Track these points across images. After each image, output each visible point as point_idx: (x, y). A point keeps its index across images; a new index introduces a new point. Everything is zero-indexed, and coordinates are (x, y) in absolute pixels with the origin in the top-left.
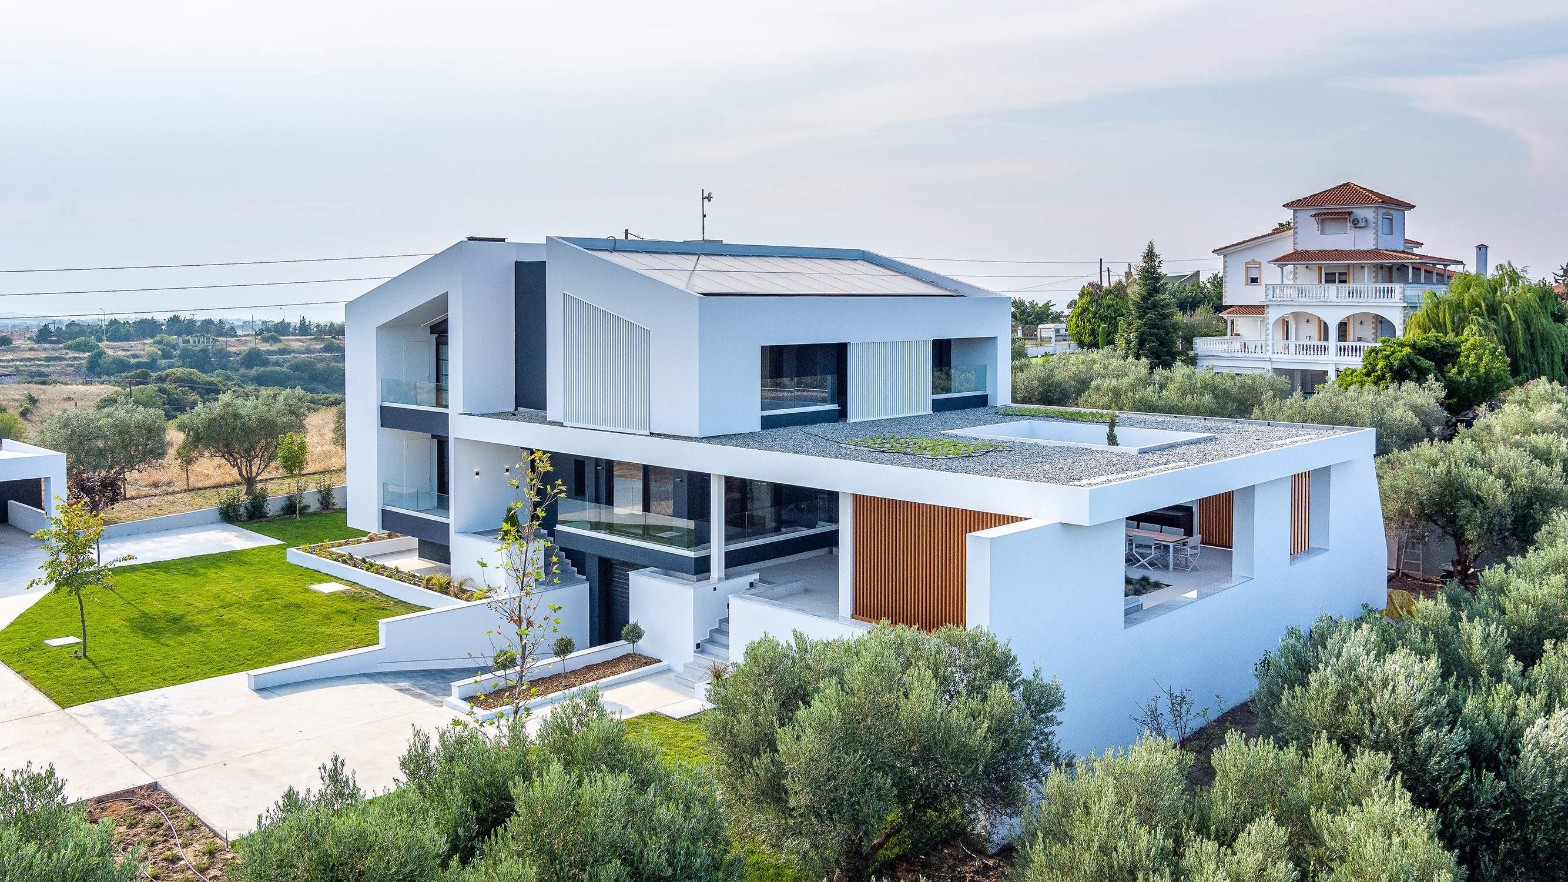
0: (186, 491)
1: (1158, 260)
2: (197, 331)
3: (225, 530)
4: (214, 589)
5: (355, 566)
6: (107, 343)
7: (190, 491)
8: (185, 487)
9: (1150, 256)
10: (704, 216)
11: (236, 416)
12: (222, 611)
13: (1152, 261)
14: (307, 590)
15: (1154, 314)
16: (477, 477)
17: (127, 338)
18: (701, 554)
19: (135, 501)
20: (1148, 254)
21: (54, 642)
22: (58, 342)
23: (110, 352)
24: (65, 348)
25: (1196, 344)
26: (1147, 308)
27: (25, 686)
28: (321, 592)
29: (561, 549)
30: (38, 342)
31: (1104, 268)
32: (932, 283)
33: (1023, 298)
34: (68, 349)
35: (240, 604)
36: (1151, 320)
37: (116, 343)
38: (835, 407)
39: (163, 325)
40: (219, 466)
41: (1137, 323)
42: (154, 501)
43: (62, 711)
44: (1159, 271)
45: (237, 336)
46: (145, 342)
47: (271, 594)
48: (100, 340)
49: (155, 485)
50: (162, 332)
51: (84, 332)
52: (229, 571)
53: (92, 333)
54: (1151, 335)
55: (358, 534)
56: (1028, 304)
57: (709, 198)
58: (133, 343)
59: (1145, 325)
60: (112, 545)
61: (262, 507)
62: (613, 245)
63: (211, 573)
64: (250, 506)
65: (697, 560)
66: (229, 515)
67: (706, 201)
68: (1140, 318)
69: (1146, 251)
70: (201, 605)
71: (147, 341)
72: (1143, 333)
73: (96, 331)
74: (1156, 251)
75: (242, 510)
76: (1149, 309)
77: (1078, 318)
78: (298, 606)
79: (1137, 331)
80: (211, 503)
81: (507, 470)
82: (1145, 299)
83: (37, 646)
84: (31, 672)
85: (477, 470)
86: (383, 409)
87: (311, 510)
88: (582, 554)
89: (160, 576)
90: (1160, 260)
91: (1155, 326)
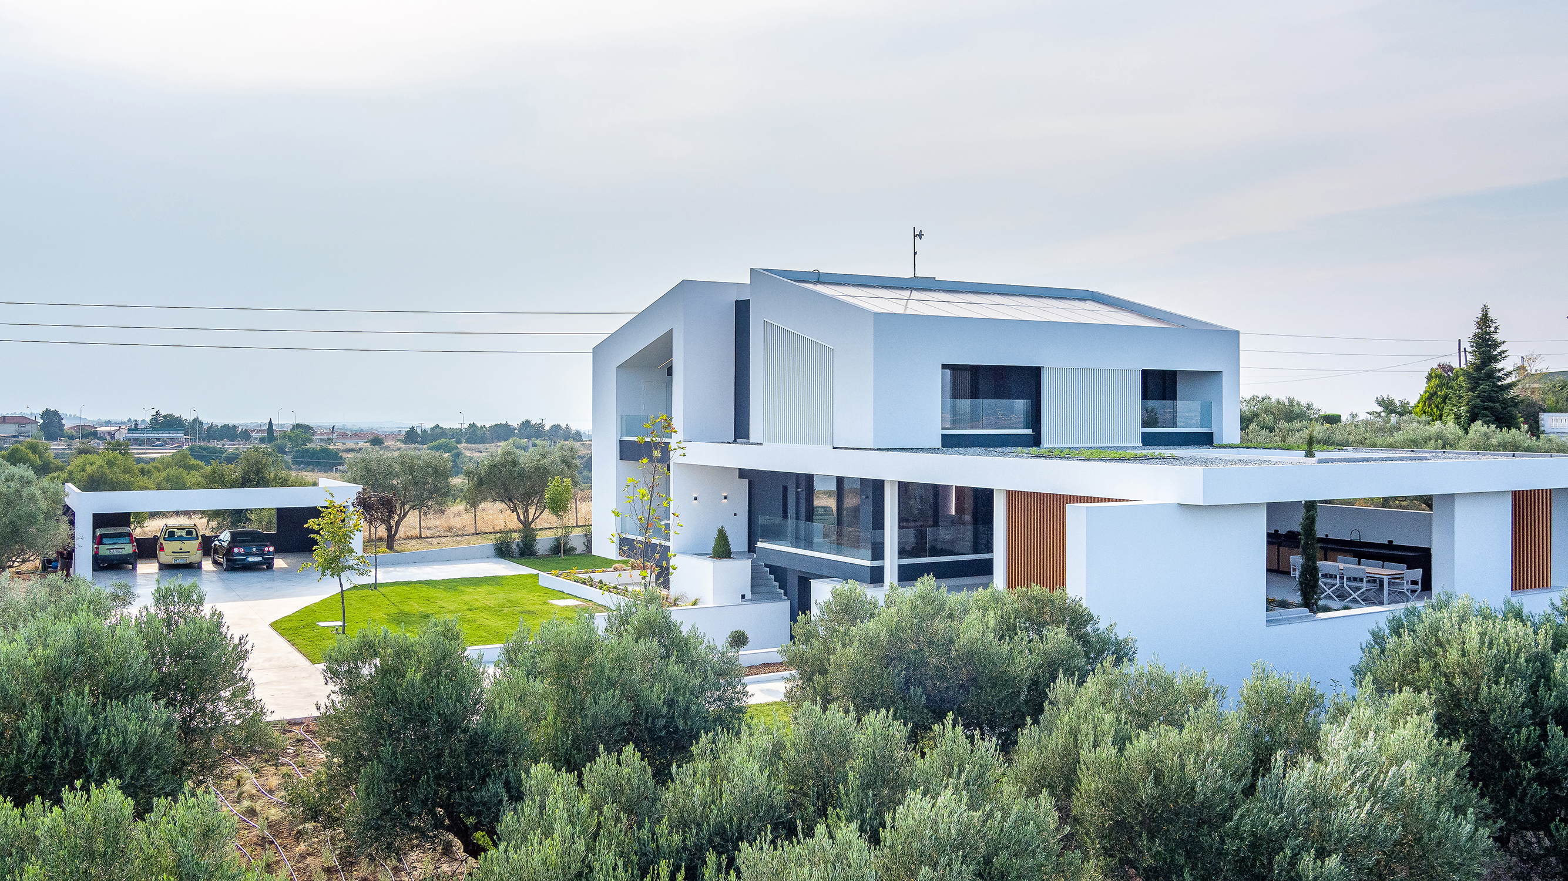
0: (473, 534)
1: (1495, 325)
2: (546, 435)
3: (496, 563)
4: (466, 598)
5: (592, 586)
6: (466, 445)
7: (477, 534)
8: (473, 531)
9: (1485, 320)
10: (915, 253)
11: (514, 463)
12: (468, 612)
13: (1487, 327)
14: (545, 603)
15: (1489, 385)
16: (696, 502)
17: (483, 440)
18: (876, 563)
19: (428, 540)
20: (1481, 319)
21: (322, 624)
22: (423, 443)
23: (468, 453)
24: (428, 449)
25: (1543, 420)
26: (1480, 379)
27: (291, 649)
28: (557, 605)
29: (766, 565)
30: (405, 443)
31: (1462, 349)
32: (1159, 319)
33: (1392, 397)
34: (431, 449)
35: (484, 608)
36: (1484, 392)
37: (473, 445)
38: (1029, 432)
39: (516, 429)
40: (501, 511)
41: (1467, 396)
42: (444, 540)
43: (313, 666)
44: (1495, 337)
45: (582, 441)
46: (498, 444)
47: (513, 603)
48: (459, 442)
49: (450, 529)
50: (514, 436)
51: (446, 434)
52: (484, 589)
53: (453, 436)
54: (1486, 409)
55: (604, 563)
56: (1398, 403)
57: (920, 235)
58: (488, 445)
59: (1478, 397)
60: (398, 569)
61: (532, 546)
62: (817, 278)
63: (470, 589)
64: (521, 545)
65: (872, 568)
66: (503, 551)
67: (917, 238)
68: (1473, 390)
69: (1480, 316)
70: (452, 608)
71: (501, 444)
72: (1475, 407)
73: (457, 435)
74: (1491, 315)
75: (514, 546)
76: (1483, 380)
77: (1425, 402)
78: (532, 613)
79: (1468, 404)
80: (489, 542)
81: (725, 498)
82: (1478, 368)
83: (311, 625)
84: (298, 641)
85: (695, 495)
86: (622, 443)
87: (577, 552)
88: (784, 570)
89: (424, 588)
90: (1496, 325)
91: (1490, 399)
